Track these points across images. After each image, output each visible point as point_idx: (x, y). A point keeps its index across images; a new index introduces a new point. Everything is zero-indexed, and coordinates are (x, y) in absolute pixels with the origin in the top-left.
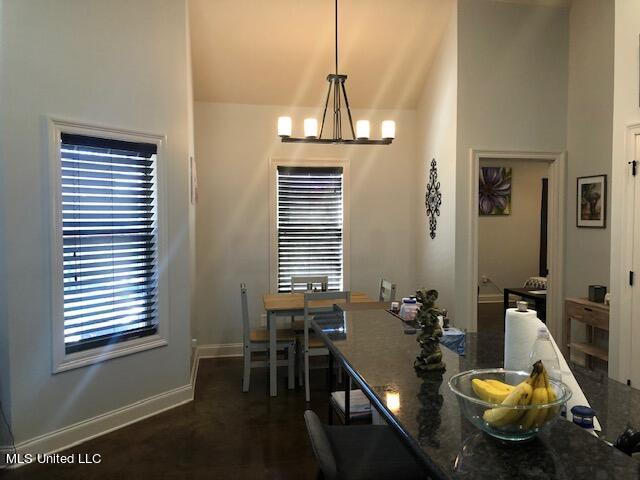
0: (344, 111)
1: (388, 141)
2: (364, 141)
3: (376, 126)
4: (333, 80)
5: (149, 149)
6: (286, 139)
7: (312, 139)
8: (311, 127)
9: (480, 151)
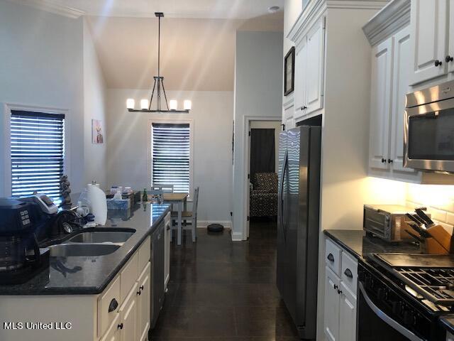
0: (162, 91)
1: (187, 111)
2: (173, 111)
3: (180, 103)
4: (157, 79)
5: (61, 117)
6: (131, 110)
7: (145, 111)
8: (145, 104)
9: (249, 117)
